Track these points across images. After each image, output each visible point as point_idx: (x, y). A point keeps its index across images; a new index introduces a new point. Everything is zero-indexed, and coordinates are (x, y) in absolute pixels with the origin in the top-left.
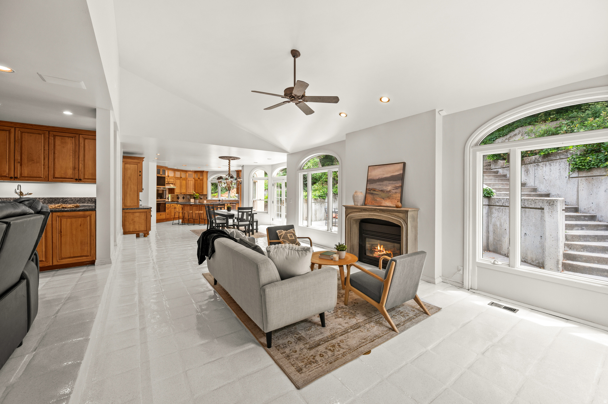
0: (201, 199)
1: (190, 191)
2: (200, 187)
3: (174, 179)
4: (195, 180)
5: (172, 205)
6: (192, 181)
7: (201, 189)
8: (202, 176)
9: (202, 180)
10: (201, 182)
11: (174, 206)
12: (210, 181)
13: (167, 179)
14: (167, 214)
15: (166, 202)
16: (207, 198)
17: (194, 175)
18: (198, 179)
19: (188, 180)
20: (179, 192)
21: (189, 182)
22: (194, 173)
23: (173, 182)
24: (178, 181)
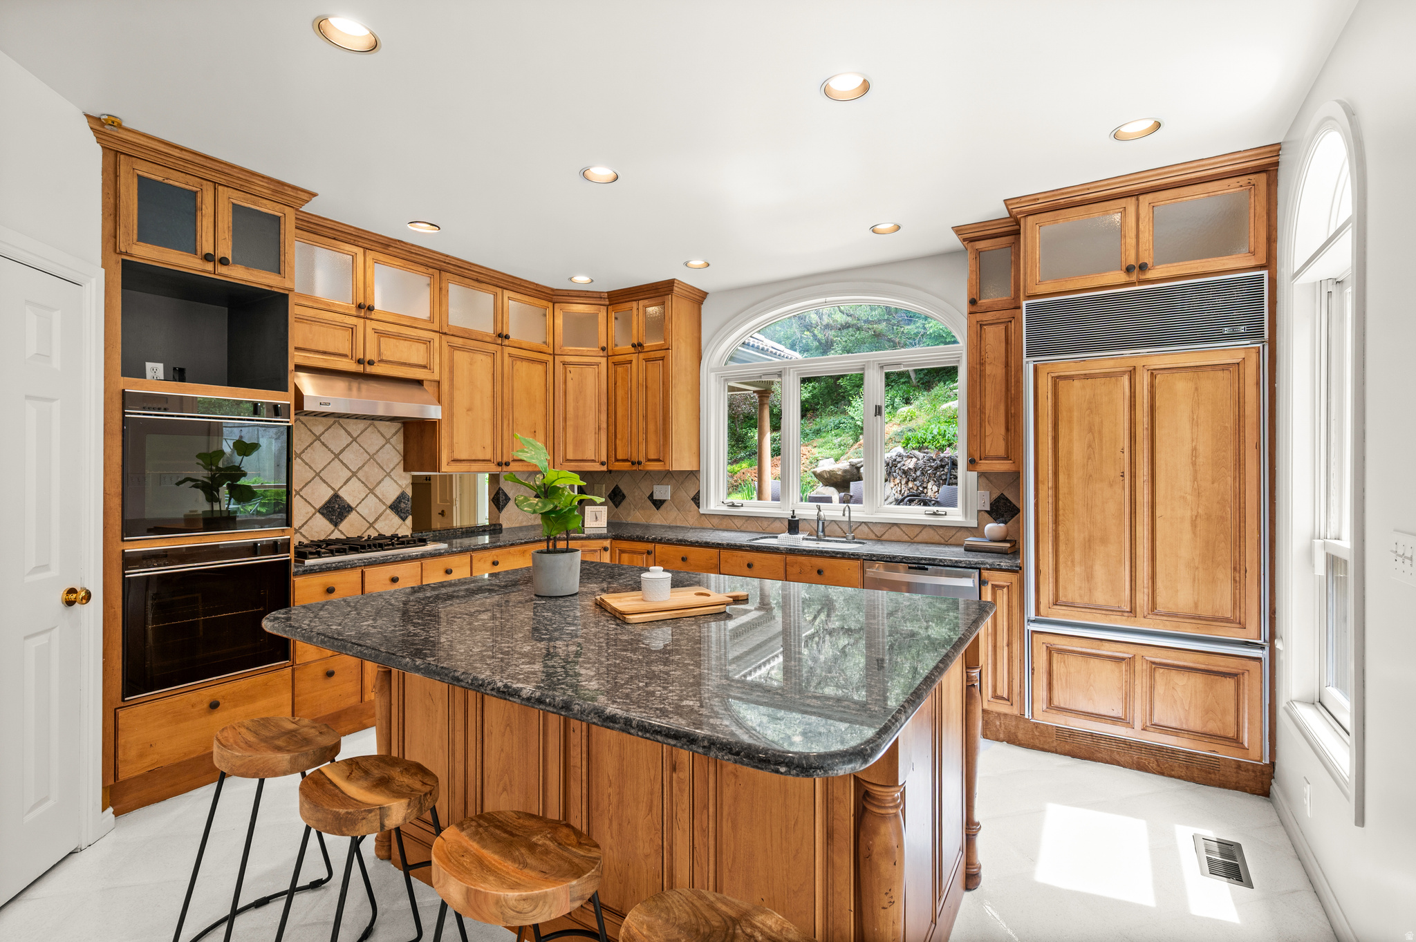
0: (658, 504)
1: (576, 445)
2: (646, 417)
3: (428, 342)
4: (616, 362)
5: (380, 573)
6: (590, 371)
7: (651, 427)
8: (666, 322)
9: (661, 357)
10: (655, 370)
12: (713, 370)
14: (312, 671)
15: (301, 556)
16: (696, 500)
17: (607, 328)
18: (633, 350)
19: (563, 364)
20: (488, 456)
21: (569, 376)
22: (603, 309)
23: (425, 367)
24: (471, 364)
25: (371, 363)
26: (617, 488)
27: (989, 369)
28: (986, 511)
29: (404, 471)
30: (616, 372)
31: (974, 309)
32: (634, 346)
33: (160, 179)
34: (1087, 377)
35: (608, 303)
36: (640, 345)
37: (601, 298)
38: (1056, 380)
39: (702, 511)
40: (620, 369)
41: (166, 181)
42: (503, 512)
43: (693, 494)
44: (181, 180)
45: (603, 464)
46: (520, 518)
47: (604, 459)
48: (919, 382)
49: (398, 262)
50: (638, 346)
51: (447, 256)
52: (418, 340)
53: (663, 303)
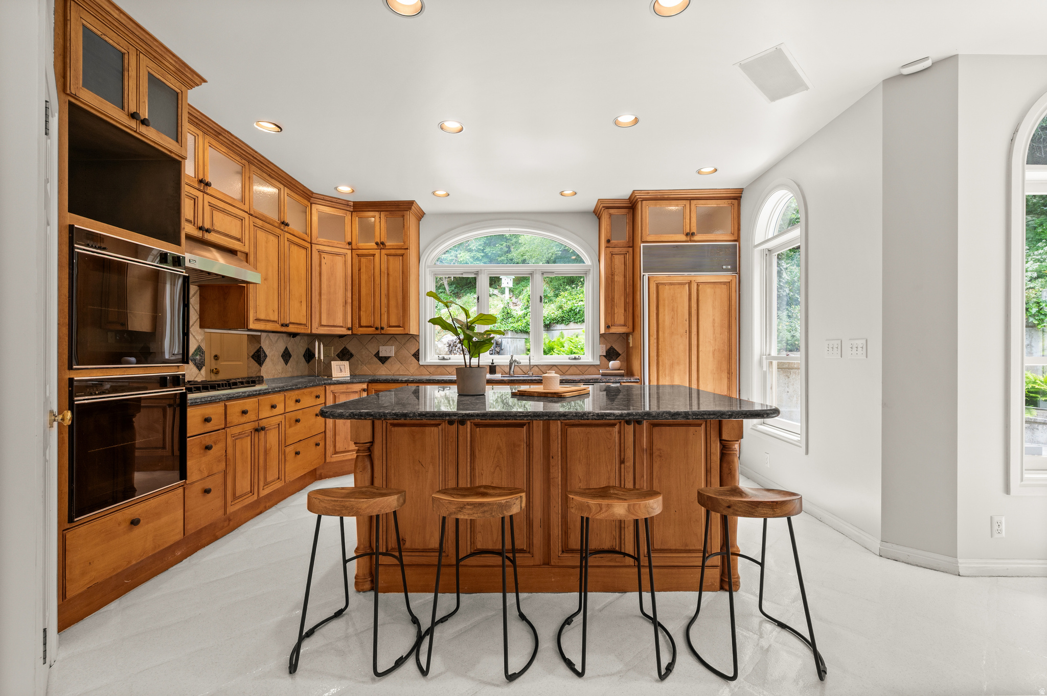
0: (384, 360)
1: (329, 314)
3: (242, 220)
4: (359, 255)
5: (235, 407)
6: (339, 260)
7: (392, 303)
8: (400, 230)
9: (402, 253)
10: (396, 263)
11: (251, 416)
12: (429, 267)
13: (195, 200)
14: (196, 489)
15: (190, 390)
16: (416, 356)
17: (351, 226)
18: (376, 247)
19: (318, 252)
20: (276, 318)
21: (323, 261)
22: (349, 214)
23: (239, 240)
24: (267, 243)
25: (208, 231)
26: (345, 348)
27: (616, 278)
28: (604, 356)
29: (200, 328)
30: (360, 261)
31: (608, 245)
32: (377, 244)
33: (99, 33)
34: (671, 284)
35: (352, 210)
36: (383, 243)
37: (348, 205)
38: (657, 285)
39: (421, 363)
40: (363, 260)
41: (103, 36)
42: (263, 366)
43: (413, 352)
44: (114, 39)
45: (349, 329)
46: (273, 372)
47: (350, 325)
48: (451, 292)
49: (224, 149)
50: (381, 245)
51: (256, 152)
52: (236, 217)
53: (403, 216)
